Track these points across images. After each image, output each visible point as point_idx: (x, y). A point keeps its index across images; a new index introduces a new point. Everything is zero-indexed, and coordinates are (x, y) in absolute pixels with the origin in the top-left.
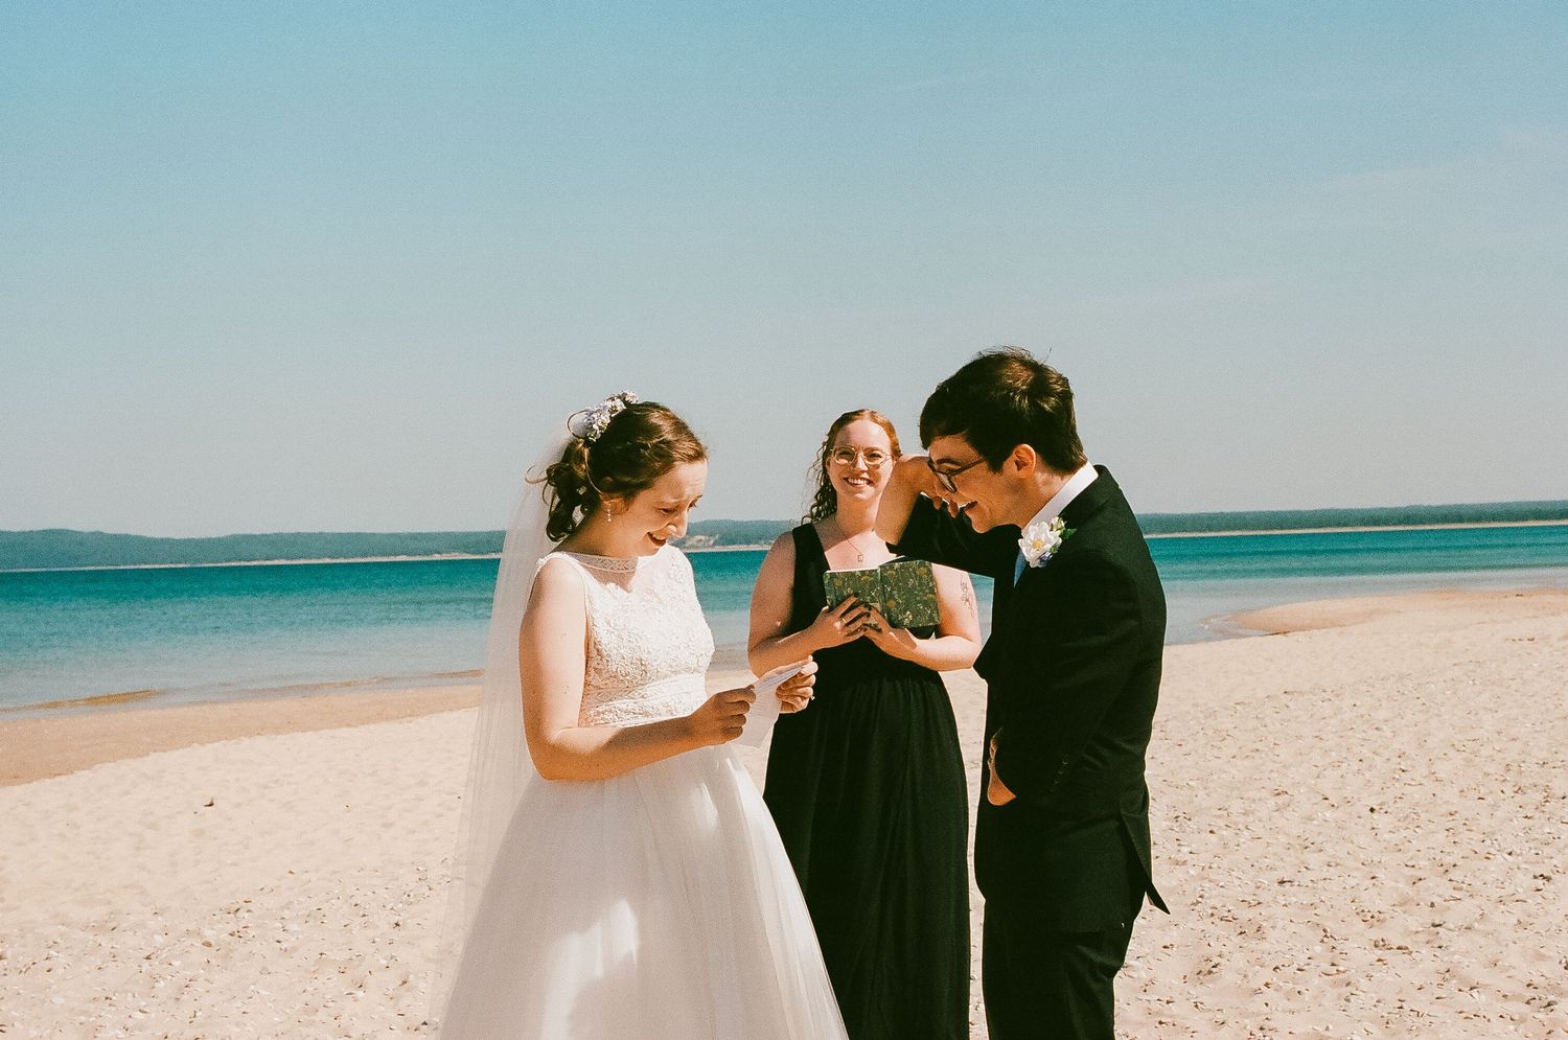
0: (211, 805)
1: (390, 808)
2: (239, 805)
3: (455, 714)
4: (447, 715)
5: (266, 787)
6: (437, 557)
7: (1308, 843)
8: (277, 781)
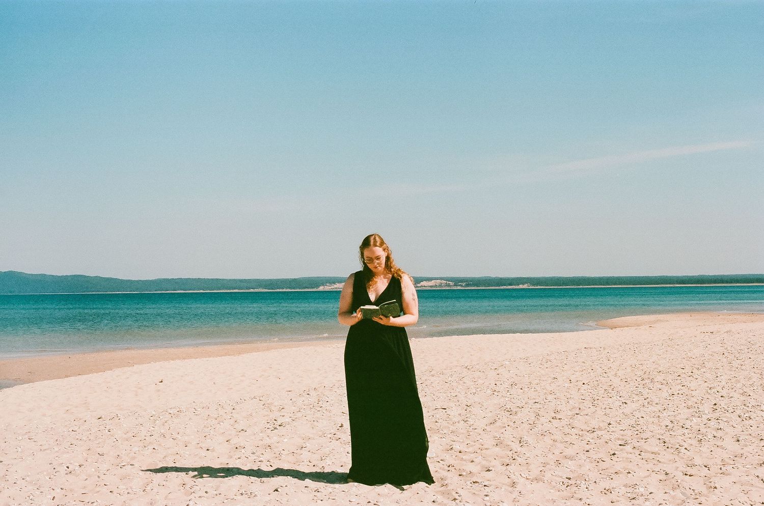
0: (162, 382)
1: (231, 383)
2: (172, 382)
3: (257, 353)
4: (254, 354)
5: (182, 376)
6: (252, 290)
7: (552, 392)
8: (186, 375)
